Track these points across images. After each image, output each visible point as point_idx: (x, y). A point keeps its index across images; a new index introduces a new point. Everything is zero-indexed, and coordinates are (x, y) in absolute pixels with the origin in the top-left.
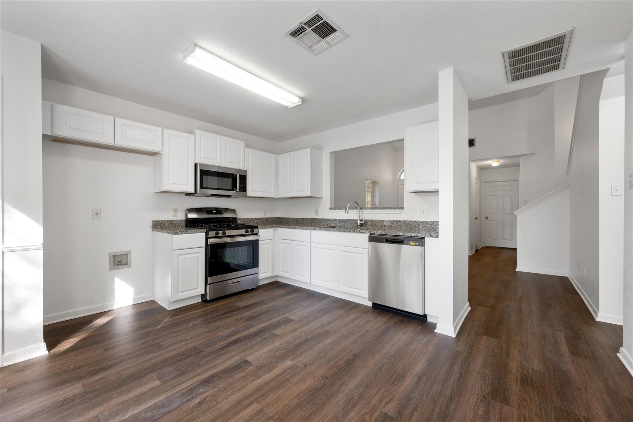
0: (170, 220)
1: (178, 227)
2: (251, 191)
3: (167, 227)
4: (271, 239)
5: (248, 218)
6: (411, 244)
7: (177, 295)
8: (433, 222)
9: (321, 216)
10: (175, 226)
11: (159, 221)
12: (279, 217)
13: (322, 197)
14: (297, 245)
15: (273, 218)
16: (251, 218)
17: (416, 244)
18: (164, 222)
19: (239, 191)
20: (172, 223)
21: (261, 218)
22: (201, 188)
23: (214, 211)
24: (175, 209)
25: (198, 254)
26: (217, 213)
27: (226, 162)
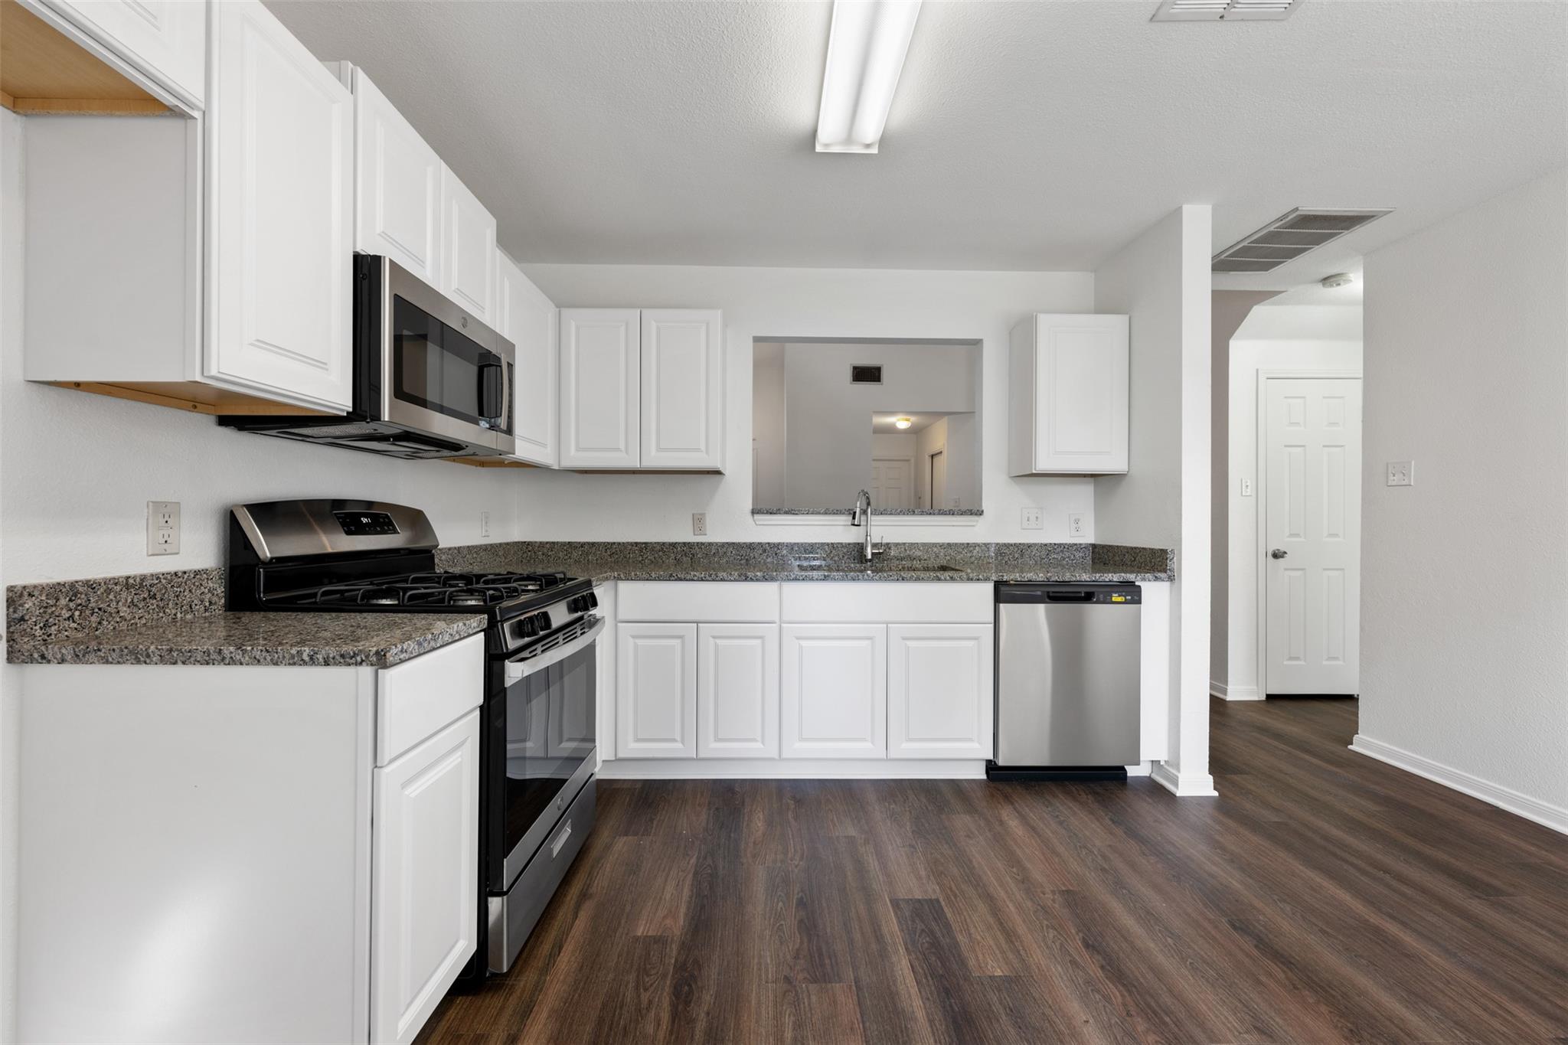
1: (189, 617)
3: (123, 626)
6: (1114, 599)
8: (1055, 544)
9: (717, 533)
10: (171, 610)
11: (73, 585)
12: (516, 540)
13: (724, 476)
14: (714, 637)
17: (1125, 599)
18: (108, 591)
20: (154, 597)
22: (396, 394)
23: (364, 516)
24: (165, 504)
25: (460, 754)
26: (378, 530)
27: (451, 288)
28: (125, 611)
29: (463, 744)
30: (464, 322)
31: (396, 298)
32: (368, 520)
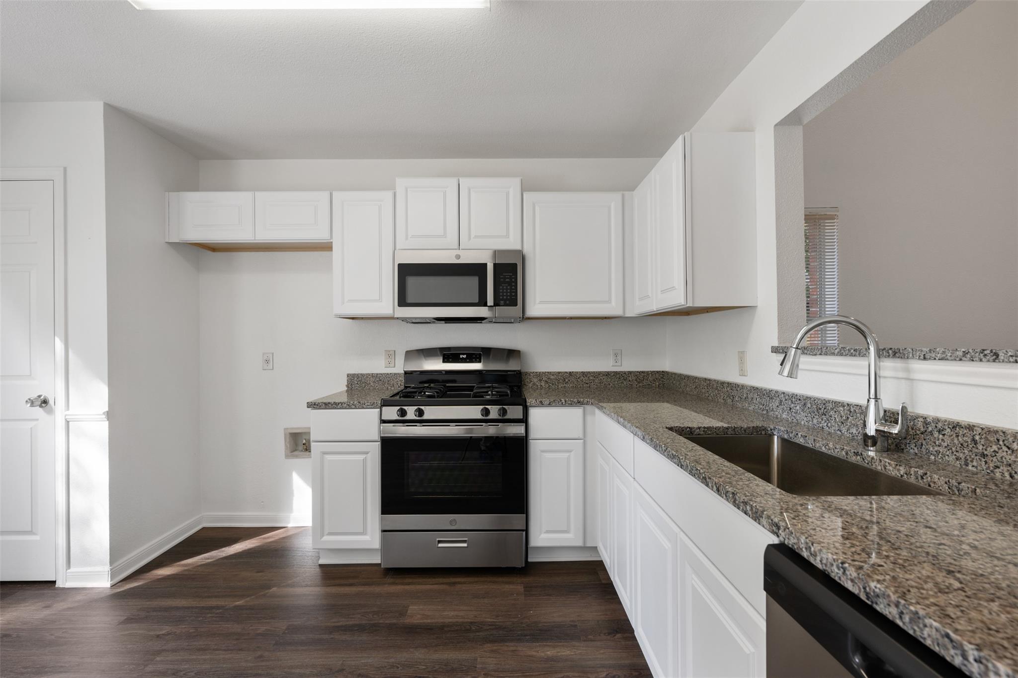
0: (377, 374)
2: (541, 302)
4: (576, 437)
5: (559, 373)
7: (321, 539)
10: (386, 385)
11: (358, 375)
12: (664, 370)
13: (756, 306)
14: (616, 475)
15: (643, 372)
16: (568, 370)
18: (367, 377)
19: (492, 304)
21: (599, 373)
22: (400, 305)
23: (463, 354)
24: (389, 351)
25: (364, 457)
26: (468, 360)
27: (470, 239)
28: (372, 384)
29: (367, 453)
30: (458, 257)
31: (400, 265)
32: (465, 356)
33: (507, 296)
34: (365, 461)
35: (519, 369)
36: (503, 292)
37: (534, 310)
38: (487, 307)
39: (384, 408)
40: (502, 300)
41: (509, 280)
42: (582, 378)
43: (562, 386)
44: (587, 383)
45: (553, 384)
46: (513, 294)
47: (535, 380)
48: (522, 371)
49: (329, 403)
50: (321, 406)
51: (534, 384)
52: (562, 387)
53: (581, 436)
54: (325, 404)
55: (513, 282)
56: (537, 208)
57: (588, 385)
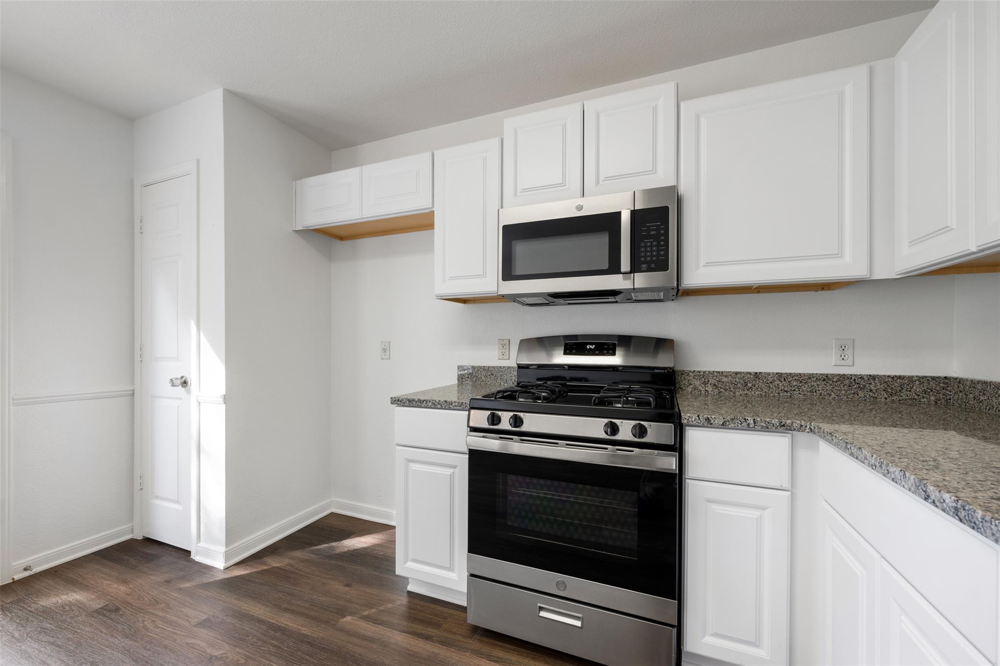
0: (489, 367)
2: (708, 264)
4: (777, 485)
5: (737, 373)
7: (404, 564)
10: (499, 380)
16: (753, 370)
19: (629, 270)
21: (810, 376)
22: (504, 279)
23: (591, 344)
24: (503, 340)
25: (452, 471)
26: (597, 352)
27: (598, 182)
28: (483, 378)
29: (455, 467)
30: (580, 208)
31: (505, 227)
32: (593, 347)
33: (652, 256)
34: (452, 476)
35: (671, 365)
36: (646, 252)
37: (694, 277)
38: (621, 275)
39: (472, 411)
40: (644, 263)
41: (654, 232)
42: (778, 382)
43: (741, 393)
44: (786, 391)
45: (726, 390)
46: (662, 253)
47: (697, 383)
48: (676, 369)
49: (413, 400)
50: (404, 403)
51: (695, 388)
52: (741, 395)
53: (786, 484)
54: (409, 401)
55: (662, 235)
56: (704, 122)
57: (789, 394)
